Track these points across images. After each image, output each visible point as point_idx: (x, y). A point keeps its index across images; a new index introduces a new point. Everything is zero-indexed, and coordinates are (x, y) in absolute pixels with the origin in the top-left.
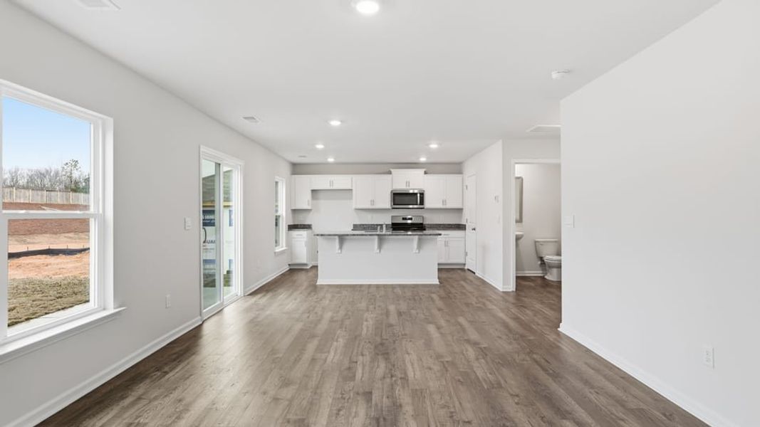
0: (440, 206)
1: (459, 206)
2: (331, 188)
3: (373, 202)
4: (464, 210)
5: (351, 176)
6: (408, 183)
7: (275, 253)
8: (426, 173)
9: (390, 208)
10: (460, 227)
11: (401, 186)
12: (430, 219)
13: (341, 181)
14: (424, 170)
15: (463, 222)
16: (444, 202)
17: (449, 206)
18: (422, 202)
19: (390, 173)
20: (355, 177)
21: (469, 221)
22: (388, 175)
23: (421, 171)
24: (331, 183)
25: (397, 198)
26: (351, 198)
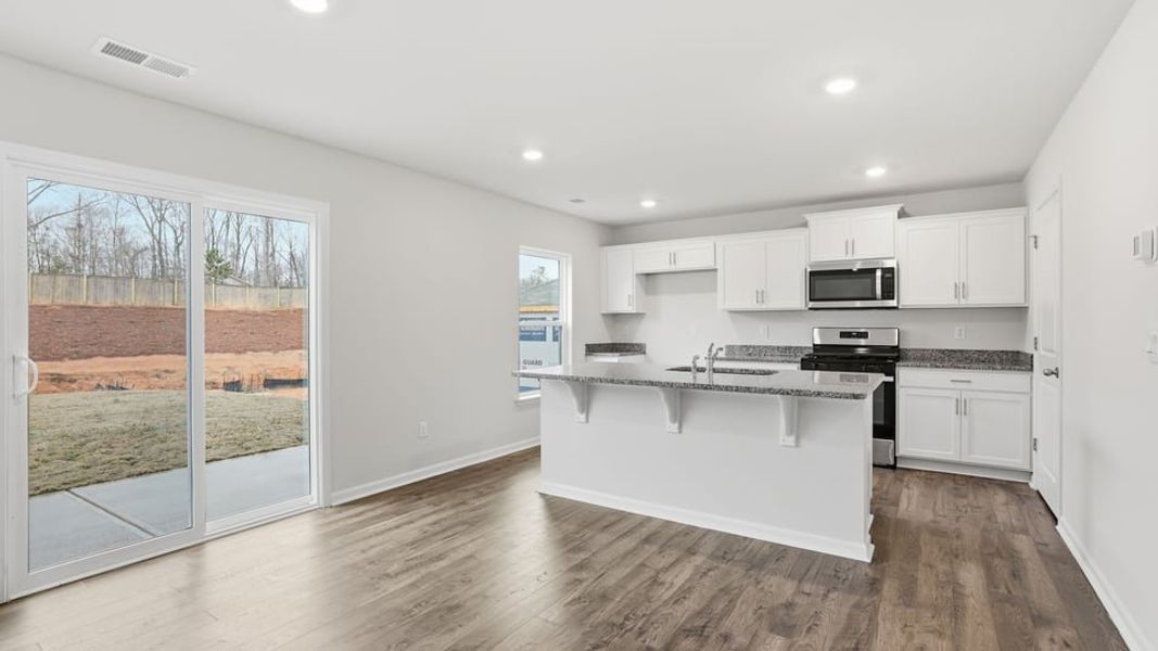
0: (948, 299)
1: (1015, 300)
2: (673, 268)
3: (761, 295)
4: (1030, 310)
5: (713, 238)
6: (850, 246)
7: (517, 402)
8: (902, 214)
9: (803, 307)
10: (1017, 361)
11: (833, 255)
12: (918, 337)
13: (692, 252)
14: (897, 207)
15: (1028, 349)
16: (960, 289)
17: (975, 300)
18: (889, 292)
19: (805, 225)
20: (723, 241)
21: (1040, 346)
22: (802, 229)
23: (889, 213)
24: (673, 258)
25: (819, 283)
26: (714, 289)
